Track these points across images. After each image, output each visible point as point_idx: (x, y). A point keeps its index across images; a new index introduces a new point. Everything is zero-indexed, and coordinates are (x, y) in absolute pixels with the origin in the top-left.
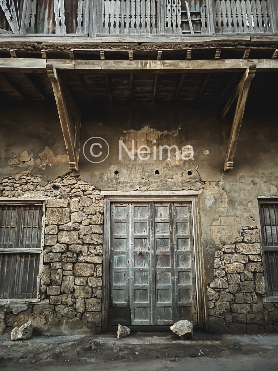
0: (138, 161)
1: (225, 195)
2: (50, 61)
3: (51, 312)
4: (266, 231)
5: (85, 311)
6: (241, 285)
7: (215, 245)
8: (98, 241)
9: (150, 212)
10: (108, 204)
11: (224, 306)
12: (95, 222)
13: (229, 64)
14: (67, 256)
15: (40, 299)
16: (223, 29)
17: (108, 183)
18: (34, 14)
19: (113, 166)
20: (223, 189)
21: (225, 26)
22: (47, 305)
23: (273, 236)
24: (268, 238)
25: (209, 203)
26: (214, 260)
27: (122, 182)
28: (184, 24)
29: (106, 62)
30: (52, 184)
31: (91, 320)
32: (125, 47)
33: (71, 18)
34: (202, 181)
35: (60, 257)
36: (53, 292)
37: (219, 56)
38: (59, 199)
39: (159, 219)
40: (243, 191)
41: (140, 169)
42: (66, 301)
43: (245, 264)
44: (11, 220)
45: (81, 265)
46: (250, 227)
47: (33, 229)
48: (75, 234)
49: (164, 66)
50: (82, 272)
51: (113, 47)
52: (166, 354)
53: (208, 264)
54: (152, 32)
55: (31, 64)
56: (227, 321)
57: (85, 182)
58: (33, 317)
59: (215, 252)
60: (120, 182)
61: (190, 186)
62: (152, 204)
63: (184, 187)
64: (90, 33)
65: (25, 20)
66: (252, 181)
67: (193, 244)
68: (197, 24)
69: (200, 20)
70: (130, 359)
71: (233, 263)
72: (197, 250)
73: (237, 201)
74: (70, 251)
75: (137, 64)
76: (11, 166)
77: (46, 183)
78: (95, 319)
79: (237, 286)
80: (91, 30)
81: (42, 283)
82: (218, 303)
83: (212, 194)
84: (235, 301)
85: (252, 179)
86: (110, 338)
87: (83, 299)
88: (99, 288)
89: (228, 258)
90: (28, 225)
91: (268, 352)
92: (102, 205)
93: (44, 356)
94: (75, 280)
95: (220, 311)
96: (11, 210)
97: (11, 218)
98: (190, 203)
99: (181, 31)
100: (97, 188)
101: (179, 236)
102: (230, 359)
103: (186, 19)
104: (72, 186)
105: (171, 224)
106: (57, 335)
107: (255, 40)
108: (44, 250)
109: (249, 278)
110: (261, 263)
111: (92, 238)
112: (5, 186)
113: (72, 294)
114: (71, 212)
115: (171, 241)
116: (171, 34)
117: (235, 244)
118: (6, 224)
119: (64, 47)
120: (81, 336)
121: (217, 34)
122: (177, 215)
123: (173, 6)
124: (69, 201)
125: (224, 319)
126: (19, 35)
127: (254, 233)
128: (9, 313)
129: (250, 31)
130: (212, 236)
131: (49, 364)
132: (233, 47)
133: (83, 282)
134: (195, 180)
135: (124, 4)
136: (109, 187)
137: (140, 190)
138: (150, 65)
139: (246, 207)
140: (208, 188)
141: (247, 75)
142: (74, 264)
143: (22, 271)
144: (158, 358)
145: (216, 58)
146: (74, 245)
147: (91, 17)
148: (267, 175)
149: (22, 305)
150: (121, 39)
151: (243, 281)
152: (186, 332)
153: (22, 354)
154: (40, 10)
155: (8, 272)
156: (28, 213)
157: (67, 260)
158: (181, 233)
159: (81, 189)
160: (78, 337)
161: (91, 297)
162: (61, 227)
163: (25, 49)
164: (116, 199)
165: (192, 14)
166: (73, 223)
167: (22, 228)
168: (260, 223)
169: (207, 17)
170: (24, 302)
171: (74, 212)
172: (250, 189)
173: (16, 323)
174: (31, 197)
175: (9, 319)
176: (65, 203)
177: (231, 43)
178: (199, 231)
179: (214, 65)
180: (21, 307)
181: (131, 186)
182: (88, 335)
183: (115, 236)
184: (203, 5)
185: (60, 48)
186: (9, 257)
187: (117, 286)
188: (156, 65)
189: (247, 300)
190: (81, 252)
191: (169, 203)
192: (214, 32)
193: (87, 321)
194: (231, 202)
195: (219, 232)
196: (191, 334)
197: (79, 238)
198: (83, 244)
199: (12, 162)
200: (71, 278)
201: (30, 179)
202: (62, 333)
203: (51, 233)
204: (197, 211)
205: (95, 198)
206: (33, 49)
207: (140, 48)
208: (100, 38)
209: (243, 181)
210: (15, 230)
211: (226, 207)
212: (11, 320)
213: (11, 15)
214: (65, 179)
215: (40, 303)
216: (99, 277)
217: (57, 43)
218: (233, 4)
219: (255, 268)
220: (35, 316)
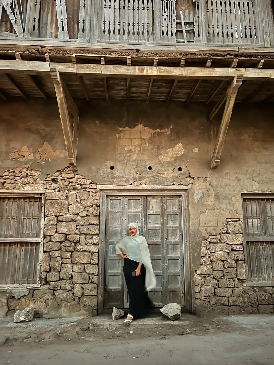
0: (132, 157)
1: (212, 190)
2: (53, 64)
3: (51, 297)
4: (248, 223)
5: (82, 296)
6: (225, 272)
7: (202, 235)
8: (95, 231)
9: (143, 205)
10: (103, 197)
11: (209, 290)
12: (92, 213)
13: (219, 72)
14: (66, 245)
15: (40, 285)
16: (214, 39)
17: (104, 177)
18: (37, 18)
19: (108, 162)
20: (210, 185)
21: (216, 36)
22: (47, 290)
23: (254, 228)
24: (249, 229)
25: (197, 197)
26: (201, 249)
27: (118, 177)
28: (179, 33)
29: (106, 67)
30: (51, 178)
31: (89, 303)
32: (124, 53)
33: (72, 23)
34: (191, 177)
35: (59, 246)
36: (52, 278)
37: (210, 64)
38: (57, 192)
39: (151, 211)
40: (228, 187)
41: (134, 165)
42: (65, 286)
43: (228, 253)
44: (12, 211)
45: (78, 253)
46: (234, 219)
47: (33, 219)
48: (73, 225)
49: (159, 73)
50: (80, 259)
51: (113, 53)
52: (157, 333)
53: (195, 253)
54: (149, 40)
55: (35, 67)
56: (211, 304)
57: (82, 176)
58: (34, 301)
59: (201, 242)
60: (116, 177)
61: (181, 181)
62: (145, 198)
63: (175, 182)
64: (91, 39)
65: (29, 24)
66: (237, 177)
67: (182, 235)
68: (190, 33)
69: (193, 30)
70: (125, 337)
71: (218, 252)
72: (186, 240)
73: (223, 196)
74: (69, 240)
75: (135, 70)
76: (12, 160)
77: (46, 176)
78: (91, 302)
79: (221, 273)
80: (92, 36)
81: (42, 270)
82: (204, 288)
83: (200, 189)
84: (218, 286)
85: (236, 175)
86: (105, 320)
87: (81, 285)
88: (95, 274)
89: (213, 247)
90: (28, 216)
91: (247, 331)
92: (98, 198)
93: (47, 336)
94: (73, 267)
95: (205, 295)
96: (12, 202)
97: (12, 210)
98: (179, 197)
99: (175, 40)
100: (94, 182)
101: (170, 227)
102: (214, 337)
103: (181, 28)
104: (70, 180)
105: (162, 216)
106: (57, 317)
107: (243, 50)
108: (44, 239)
109: (231, 265)
110: (242, 252)
111: (89, 229)
112: (6, 179)
113: (70, 280)
114: (69, 204)
115: (162, 232)
116: (166, 43)
117: (219, 235)
118: (7, 215)
119: (67, 52)
120: (79, 318)
121: (209, 44)
122: (168, 208)
123: (169, 16)
124: (67, 194)
125: (209, 302)
126: (23, 38)
127: (237, 224)
128: (11, 298)
129: (239, 42)
130: (199, 227)
131: (52, 343)
132: (223, 56)
133: (80, 269)
134: (185, 176)
135: (123, 12)
136: (105, 181)
137: (134, 184)
138: (147, 71)
139: (230, 201)
140: (196, 183)
141: (235, 83)
142: (72, 252)
143: (22, 259)
144: (150, 336)
145: (207, 66)
146: (72, 235)
147: (92, 23)
148: (250, 172)
149: (23, 290)
150: (120, 45)
151: (226, 268)
152: (175, 313)
153: (26, 335)
154: (43, 13)
155: (9, 260)
156: (27, 205)
157: (65, 249)
158: (171, 224)
159: (79, 183)
160: (76, 319)
161: (88, 283)
162: (60, 219)
163: (30, 52)
164: (111, 193)
165: (186, 23)
166: (71, 215)
167: (22, 218)
168: (242, 215)
169: (199, 27)
170: (25, 287)
171: (72, 204)
172: (235, 184)
173: (18, 307)
174: (31, 190)
175: (11, 303)
176: (64, 196)
177: (221, 53)
178: (187, 222)
179: (205, 73)
180: (23, 292)
181: (126, 181)
182: (85, 317)
183: (111, 226)
184: (197, 16)
185: (63, 52)
186: (10, 246)
187: (112, 273)
188: (153, 71)
189: (229, 284)
190: (79, 242)
191: (161, 197)
192: (206, 42)
193: (84, 304)
194: (217, 197)
195: (205, 224)
196: (179, 315)
197: (77, 229)
198: (81, 234)
199: (13, 156)
200: (69, 265)
201: (30, 173)
202: (61, 315)
203: (51, 224)
204: (186, 204)
205: (92, 191)
206: (37, 52)
207: (138, 54)
208: (101, 44)
209: (228, 177)
210: (16, 220)
211: (212, 201)
212: (13, 304)
213: (16, 19)
214: (63, 173)
215: (40, 289)
216: (96, 264)
217: (60, 48)
218: (224, 15)
219: (238, 257)
220: (36, 300)
